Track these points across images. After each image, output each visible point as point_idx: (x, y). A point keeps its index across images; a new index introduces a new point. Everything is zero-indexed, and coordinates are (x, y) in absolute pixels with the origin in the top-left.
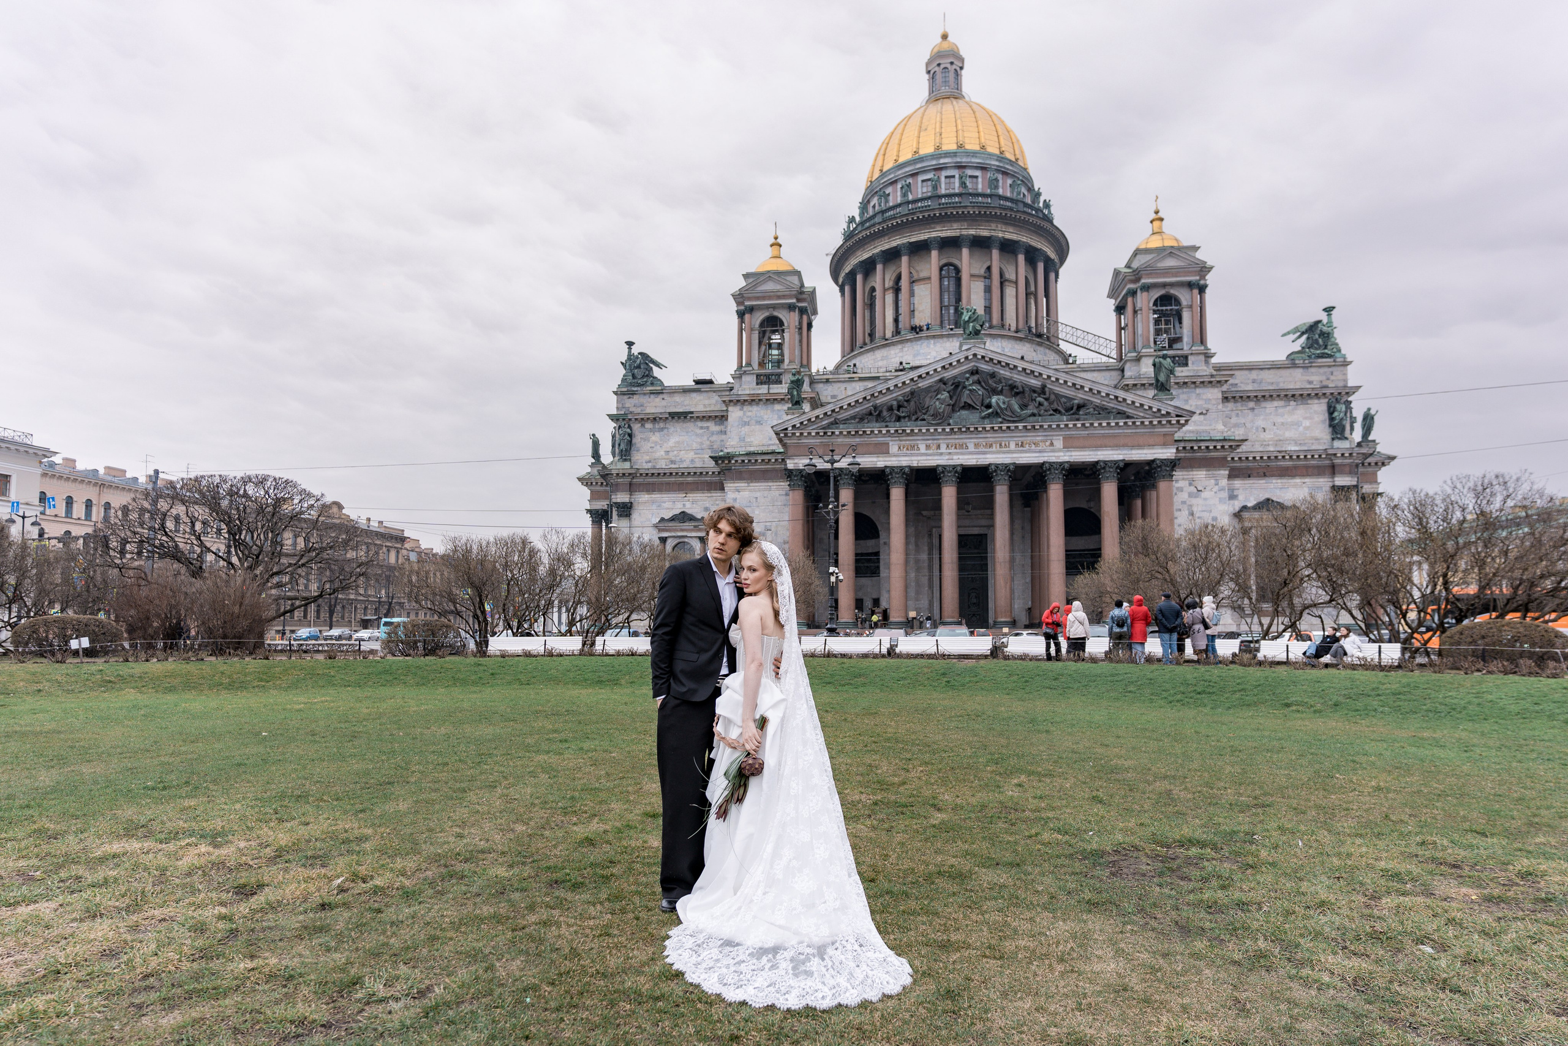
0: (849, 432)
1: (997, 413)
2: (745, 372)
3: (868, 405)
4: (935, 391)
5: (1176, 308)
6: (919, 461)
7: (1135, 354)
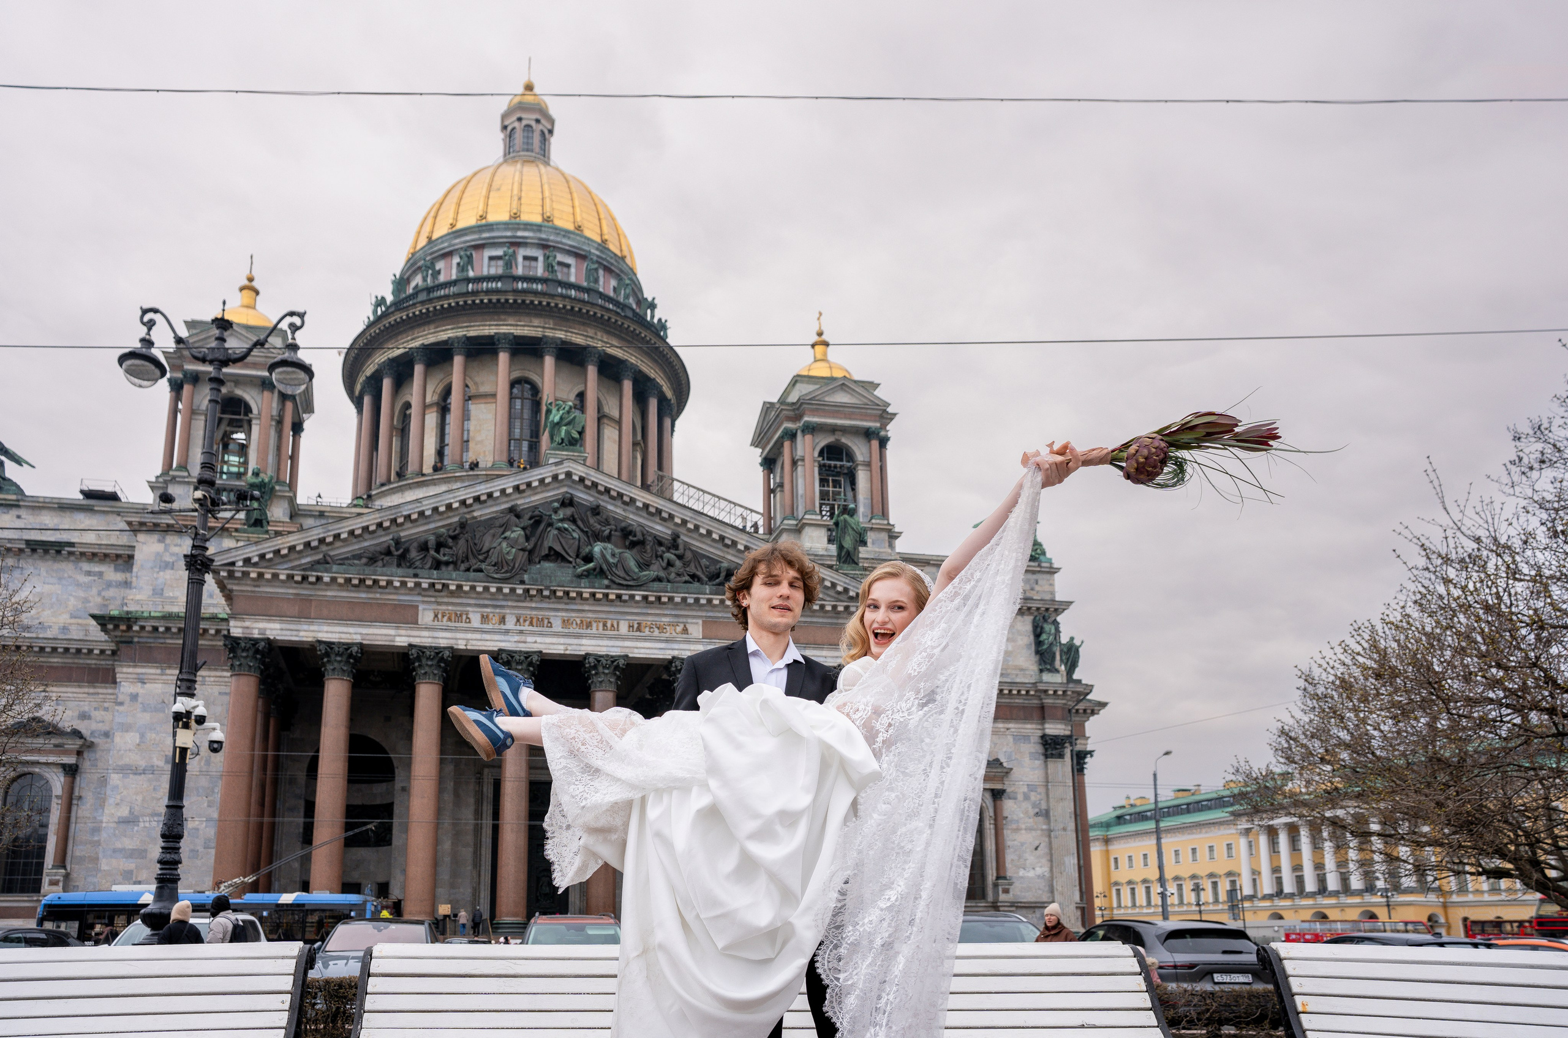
0: (348, 581)
1: (602, 570)
4: (501, 526)
5: (849, 464)
6: (468, 640)
7: (794, 522)
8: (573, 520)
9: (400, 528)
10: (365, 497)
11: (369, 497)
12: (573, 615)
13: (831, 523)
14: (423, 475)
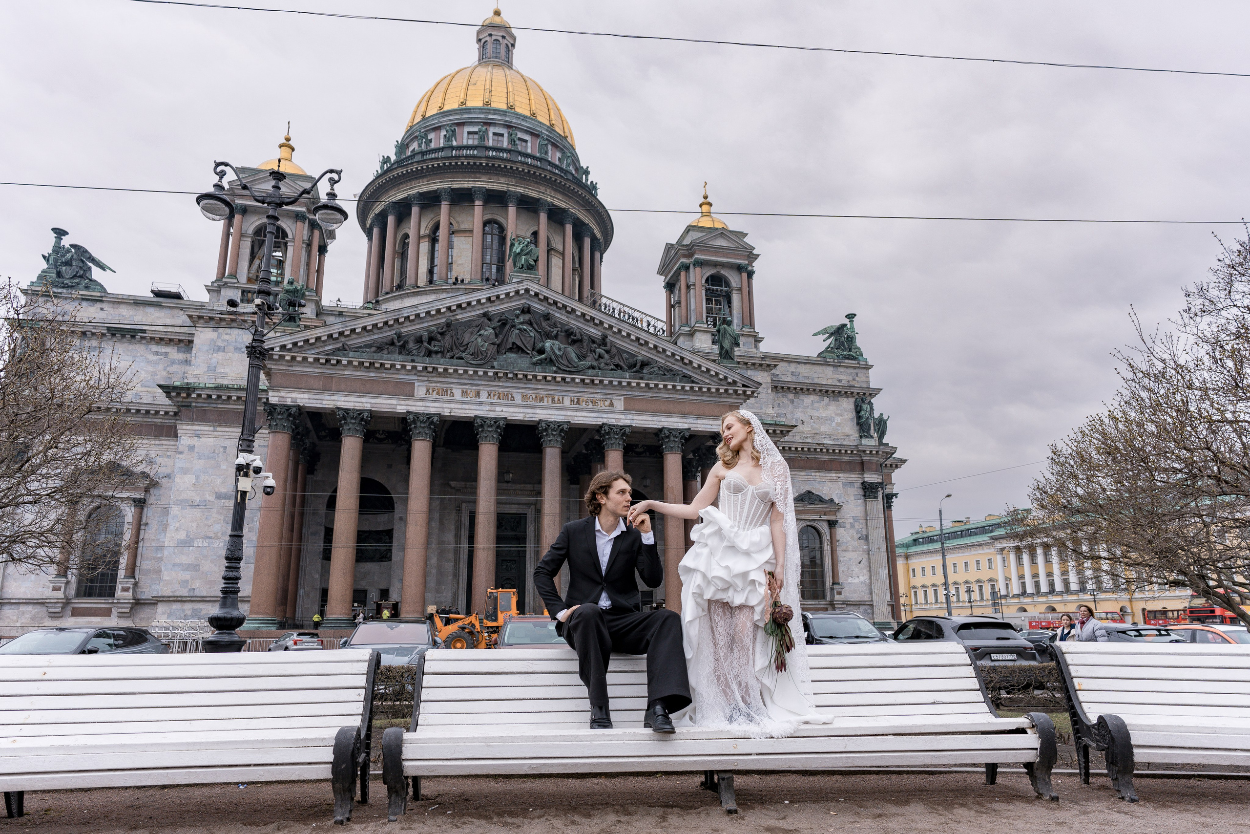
0: (361, 364)
1: (551, 360)
2: (226, 283)
3: (390, 333)
4: (477, 327)
5: (726, 289)
6: (451, 409)
7: (689, 329)
8: (530, 324)
9: (401, 326)
10: (374, 301)
11: (377, 302)
12: (530, 392)
13: (715, 330)
14: (418, 287)
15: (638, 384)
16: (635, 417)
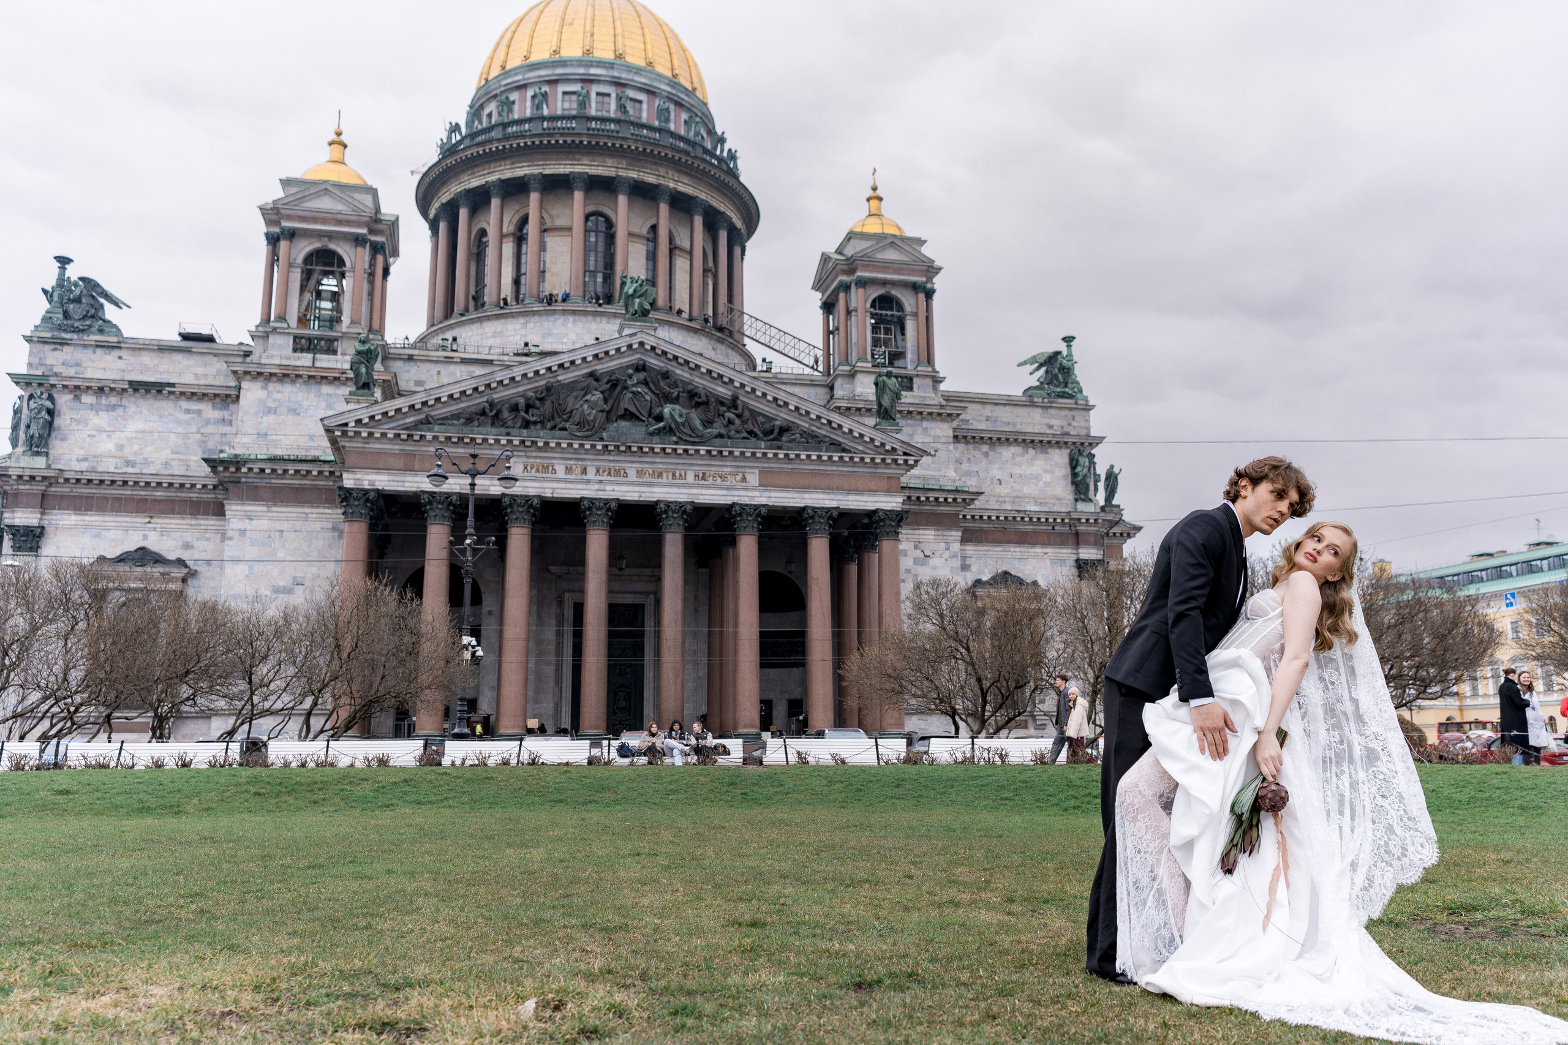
0: (448, 438)
1: (671, 428)
2: (274, 329)
3: (481, 401)
4: (582, 389)
5: (899, 314)
6: (554, 490)
7: (849, 368)
8: (645, 383)
9: (493, 392)
12: (646, 466)
15: (776, 455)
16: (773, 494)
